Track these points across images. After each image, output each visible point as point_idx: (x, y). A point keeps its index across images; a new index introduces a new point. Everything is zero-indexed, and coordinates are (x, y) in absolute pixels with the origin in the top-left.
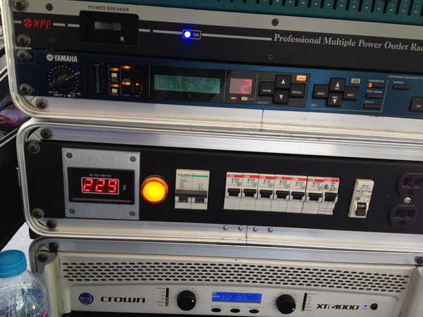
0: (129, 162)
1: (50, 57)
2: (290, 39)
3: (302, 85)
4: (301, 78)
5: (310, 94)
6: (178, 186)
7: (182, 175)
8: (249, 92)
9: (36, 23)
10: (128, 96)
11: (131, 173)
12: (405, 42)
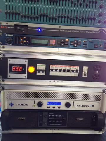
0: (25, 62)
1: (6, 35)
2: (64, 31)
3: (67, 42)
4: (67, 40)
5: (69, 44)
6: (37, 69)
7: (38, 65)
8: (55, 43)
9: (4, 27)
10: (25, 45)
11: (25, 65)
12: (91, 31)
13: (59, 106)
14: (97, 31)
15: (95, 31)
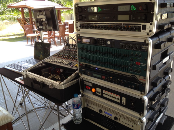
0: (91, 85)
2: (109, 72)
4: (111, 78)
7: (97, 89)
8: (104, 78)
9: (81, 65)
12: (126, 75)
13: (111, 117)
14: (130, 76)
15: (128, 76)
